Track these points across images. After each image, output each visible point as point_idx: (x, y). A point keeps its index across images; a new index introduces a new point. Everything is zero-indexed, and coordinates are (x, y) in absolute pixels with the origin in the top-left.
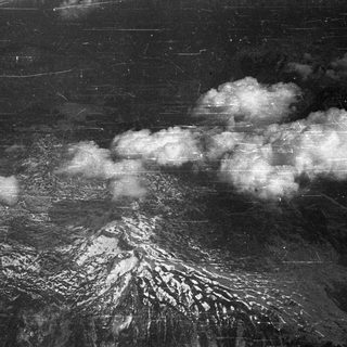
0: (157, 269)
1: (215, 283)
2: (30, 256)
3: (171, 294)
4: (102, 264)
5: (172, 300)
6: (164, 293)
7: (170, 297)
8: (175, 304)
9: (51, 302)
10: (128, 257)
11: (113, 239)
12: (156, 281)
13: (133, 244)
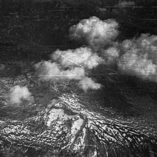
0: (97, 123)
1: (126, 126)
2: (19, 126)
3: (111, 136)
4: (62, 125)
5: (113, 139)
6: (108, 136)
7: (112, 138)
8: (116, 141)
9: (48, 150)
10: (78, 119)
11: (60, 110)
12: (101, 130)
13: (75, 111)
